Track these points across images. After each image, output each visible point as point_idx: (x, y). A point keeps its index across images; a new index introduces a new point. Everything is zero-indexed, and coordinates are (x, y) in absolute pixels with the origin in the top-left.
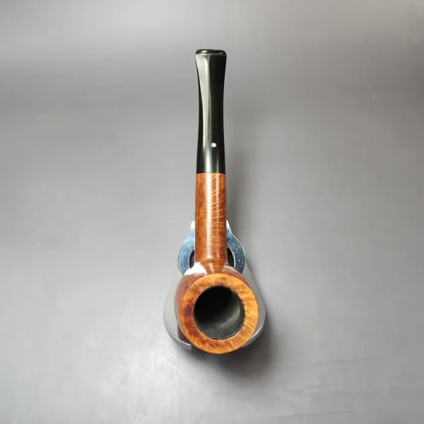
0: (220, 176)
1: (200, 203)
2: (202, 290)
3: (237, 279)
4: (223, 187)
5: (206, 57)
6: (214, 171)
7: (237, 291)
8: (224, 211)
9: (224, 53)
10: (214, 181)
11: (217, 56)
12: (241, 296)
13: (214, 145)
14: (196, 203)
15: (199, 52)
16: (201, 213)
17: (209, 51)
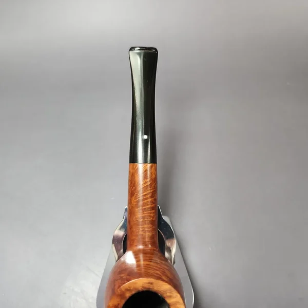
0: (151, 167)
1: (132, 192)
2: (128, 295)
3: (164, 283)
4: (154, 176)
5: (139, 54)
6: (145, 161)
7: (164, 295)
8: (155, 200)
9: (156, 50)
10: (145, 171)
11: (150, 53)
12: (169, 301)
13: (146, 137)
14: (129, 192)
15: (132, 49)
16: (132, 202)
17: (142, 48)
